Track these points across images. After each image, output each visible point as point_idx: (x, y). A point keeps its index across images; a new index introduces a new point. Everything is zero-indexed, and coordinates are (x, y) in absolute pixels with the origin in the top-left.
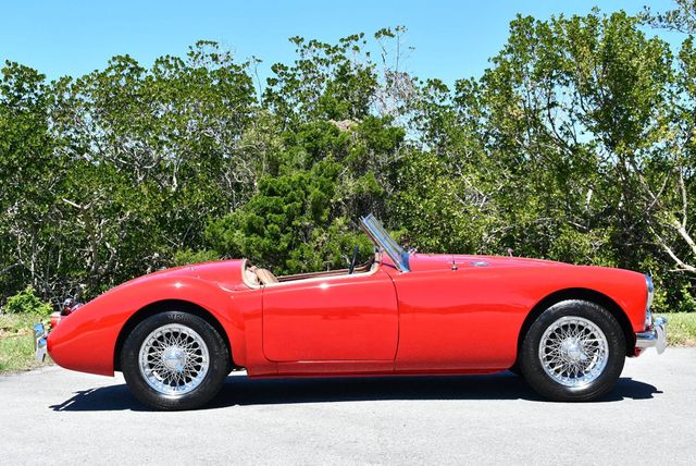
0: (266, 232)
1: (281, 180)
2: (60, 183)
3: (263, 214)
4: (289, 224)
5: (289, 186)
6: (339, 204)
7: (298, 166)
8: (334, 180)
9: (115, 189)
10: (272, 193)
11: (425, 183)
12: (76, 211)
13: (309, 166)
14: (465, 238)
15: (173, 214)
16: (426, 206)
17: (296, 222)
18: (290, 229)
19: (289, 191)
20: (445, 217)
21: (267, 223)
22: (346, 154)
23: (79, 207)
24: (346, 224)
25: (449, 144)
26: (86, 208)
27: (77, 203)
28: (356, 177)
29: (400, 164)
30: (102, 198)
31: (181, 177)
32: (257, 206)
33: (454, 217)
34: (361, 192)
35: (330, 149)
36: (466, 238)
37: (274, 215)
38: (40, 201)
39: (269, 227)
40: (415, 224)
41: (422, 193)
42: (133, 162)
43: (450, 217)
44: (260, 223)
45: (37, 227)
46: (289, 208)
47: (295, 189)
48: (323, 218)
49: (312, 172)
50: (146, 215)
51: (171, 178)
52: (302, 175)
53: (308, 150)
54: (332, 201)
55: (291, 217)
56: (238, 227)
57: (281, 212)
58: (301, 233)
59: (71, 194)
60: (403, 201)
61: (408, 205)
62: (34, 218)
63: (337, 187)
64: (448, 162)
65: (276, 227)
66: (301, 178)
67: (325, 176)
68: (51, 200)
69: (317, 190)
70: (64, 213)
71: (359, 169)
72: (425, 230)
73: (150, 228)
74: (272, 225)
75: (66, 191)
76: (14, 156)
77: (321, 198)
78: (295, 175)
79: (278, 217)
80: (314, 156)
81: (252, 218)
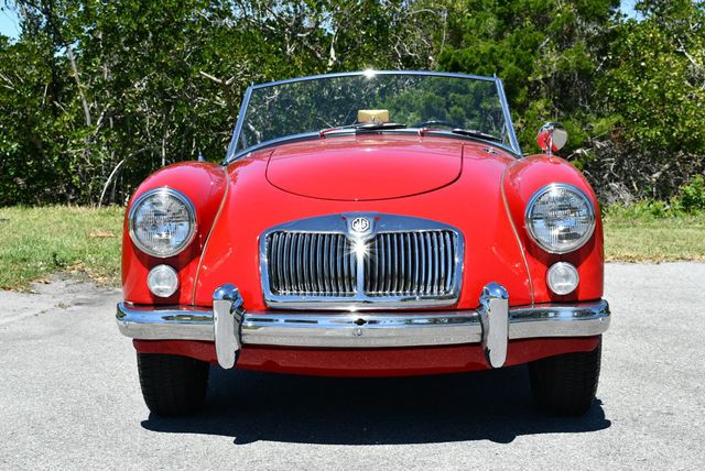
0: (448, 115)
1: (466, 52)
2: (198, 51)
3: (444, 94)
4: (477, 106)
5: (478, 60)
6: (537, 83)
7: (486, 36)
8: (533, 53)
9: (263, 61)
10: (456, 68)
11: (644, 60)
12: (214, 87)
13: (499, 36)
14: (692, 130)
15: (332, 93)
16: (646, 88)
17: (485, 105)
18: (477, 112)
19: (477, 65)
20: (669, 102)
21: (448, 105)
22: (548, 22)
23: (220, 81)
24: (547, 108)
25: (669, 13)
26: (227, 83)
27: (218, 76)
28: (560, 50)
29: (614, 34)
30: (246, 72)
31: (340, 49)
32: (437, 84)
33: (680, 102)
34: (567, 69)
35: (527, 15)
36: (694, 130)
37: (458, 96)
38: (174, 74)
39: (452, 109)
40: (631, 110)
41: (641, 73)
42: (283, 29)
43: (675, 102)
44: (440, 105)
45: (168, 105)
46: (477, 87)
47: (484, 64)
48: (519, 100)
49: (506, 43)
50: (300, 93)
51: (329, 50)
52: (493, 46)
53: (500, 16)
54: (530, 79)
55: (478, 99)
56: (411, 109)
57: (465, 92)
58: (490, 118)
59: (210, 67)
60: (617, 81)
61: (623, 86)
62: (165, 95)
63: (537, 63)
64: (669, 36)
65: (461, 109)
66: (493, 50)
67: (522, 48)
68: (186, 73)
69: (511, 65)
70: (201, 88)
71: (564, 40)
72: (642, 117)
73: (305, 108)
74: (455, 107)
75: (204, 63)
76: (144, 19)
77: (517, 75)
78: (484, 47)
79: (463, 98)
80: (506, 23)
81: (431, 98)
